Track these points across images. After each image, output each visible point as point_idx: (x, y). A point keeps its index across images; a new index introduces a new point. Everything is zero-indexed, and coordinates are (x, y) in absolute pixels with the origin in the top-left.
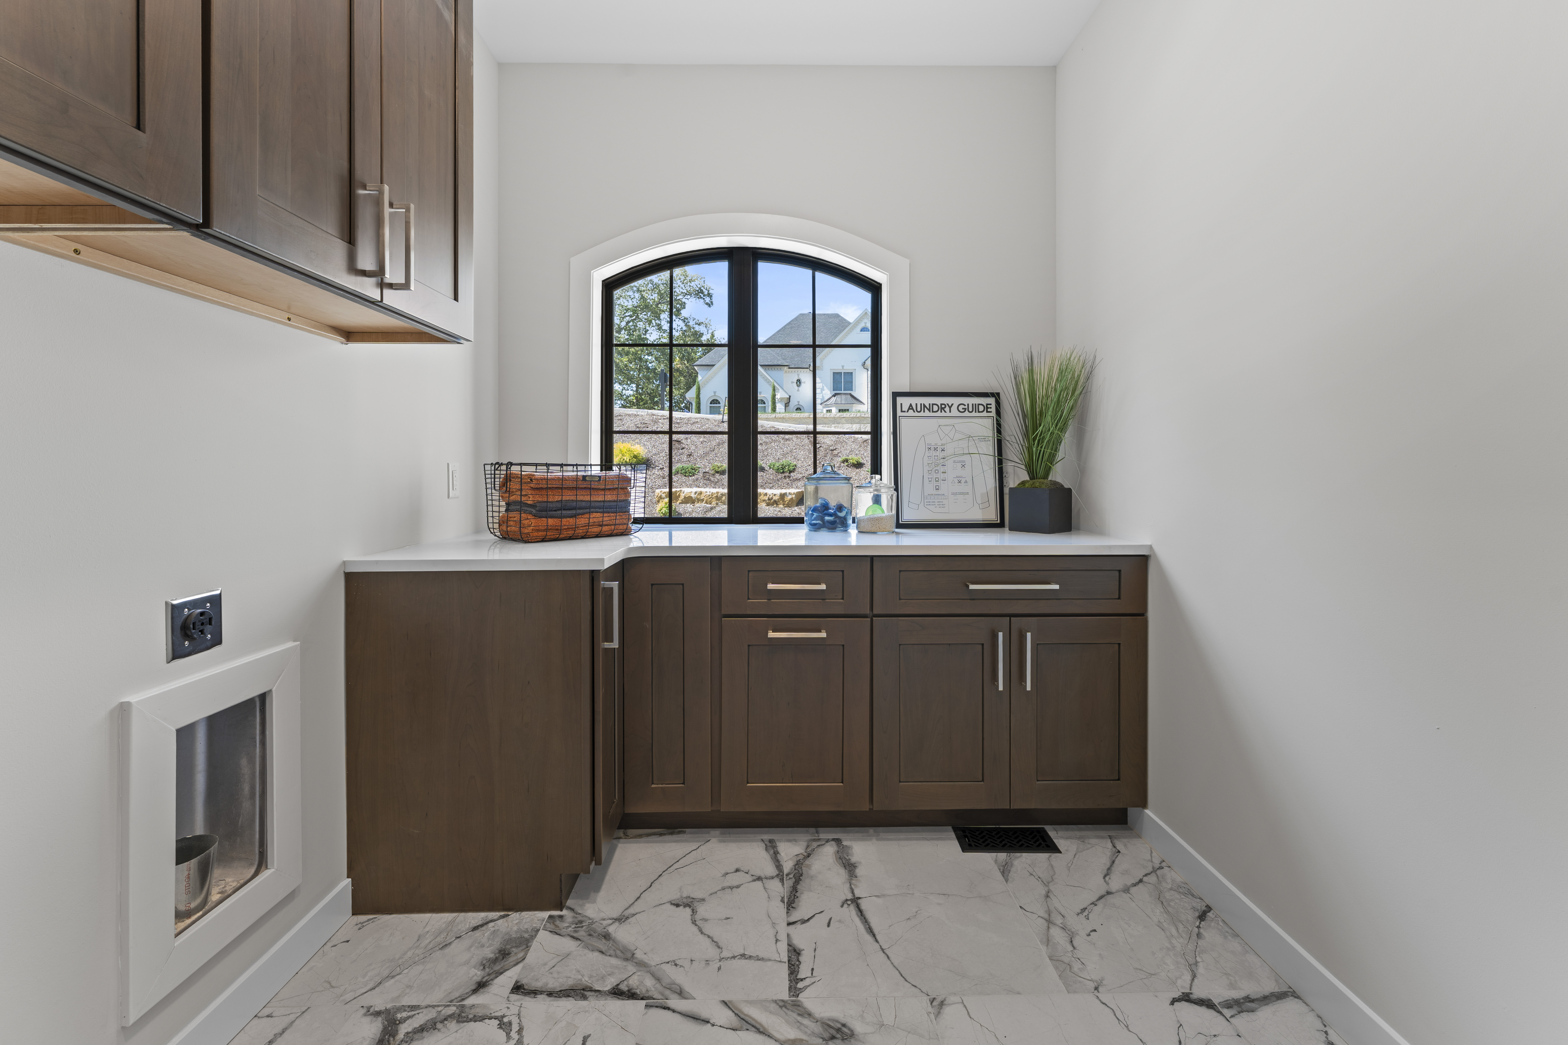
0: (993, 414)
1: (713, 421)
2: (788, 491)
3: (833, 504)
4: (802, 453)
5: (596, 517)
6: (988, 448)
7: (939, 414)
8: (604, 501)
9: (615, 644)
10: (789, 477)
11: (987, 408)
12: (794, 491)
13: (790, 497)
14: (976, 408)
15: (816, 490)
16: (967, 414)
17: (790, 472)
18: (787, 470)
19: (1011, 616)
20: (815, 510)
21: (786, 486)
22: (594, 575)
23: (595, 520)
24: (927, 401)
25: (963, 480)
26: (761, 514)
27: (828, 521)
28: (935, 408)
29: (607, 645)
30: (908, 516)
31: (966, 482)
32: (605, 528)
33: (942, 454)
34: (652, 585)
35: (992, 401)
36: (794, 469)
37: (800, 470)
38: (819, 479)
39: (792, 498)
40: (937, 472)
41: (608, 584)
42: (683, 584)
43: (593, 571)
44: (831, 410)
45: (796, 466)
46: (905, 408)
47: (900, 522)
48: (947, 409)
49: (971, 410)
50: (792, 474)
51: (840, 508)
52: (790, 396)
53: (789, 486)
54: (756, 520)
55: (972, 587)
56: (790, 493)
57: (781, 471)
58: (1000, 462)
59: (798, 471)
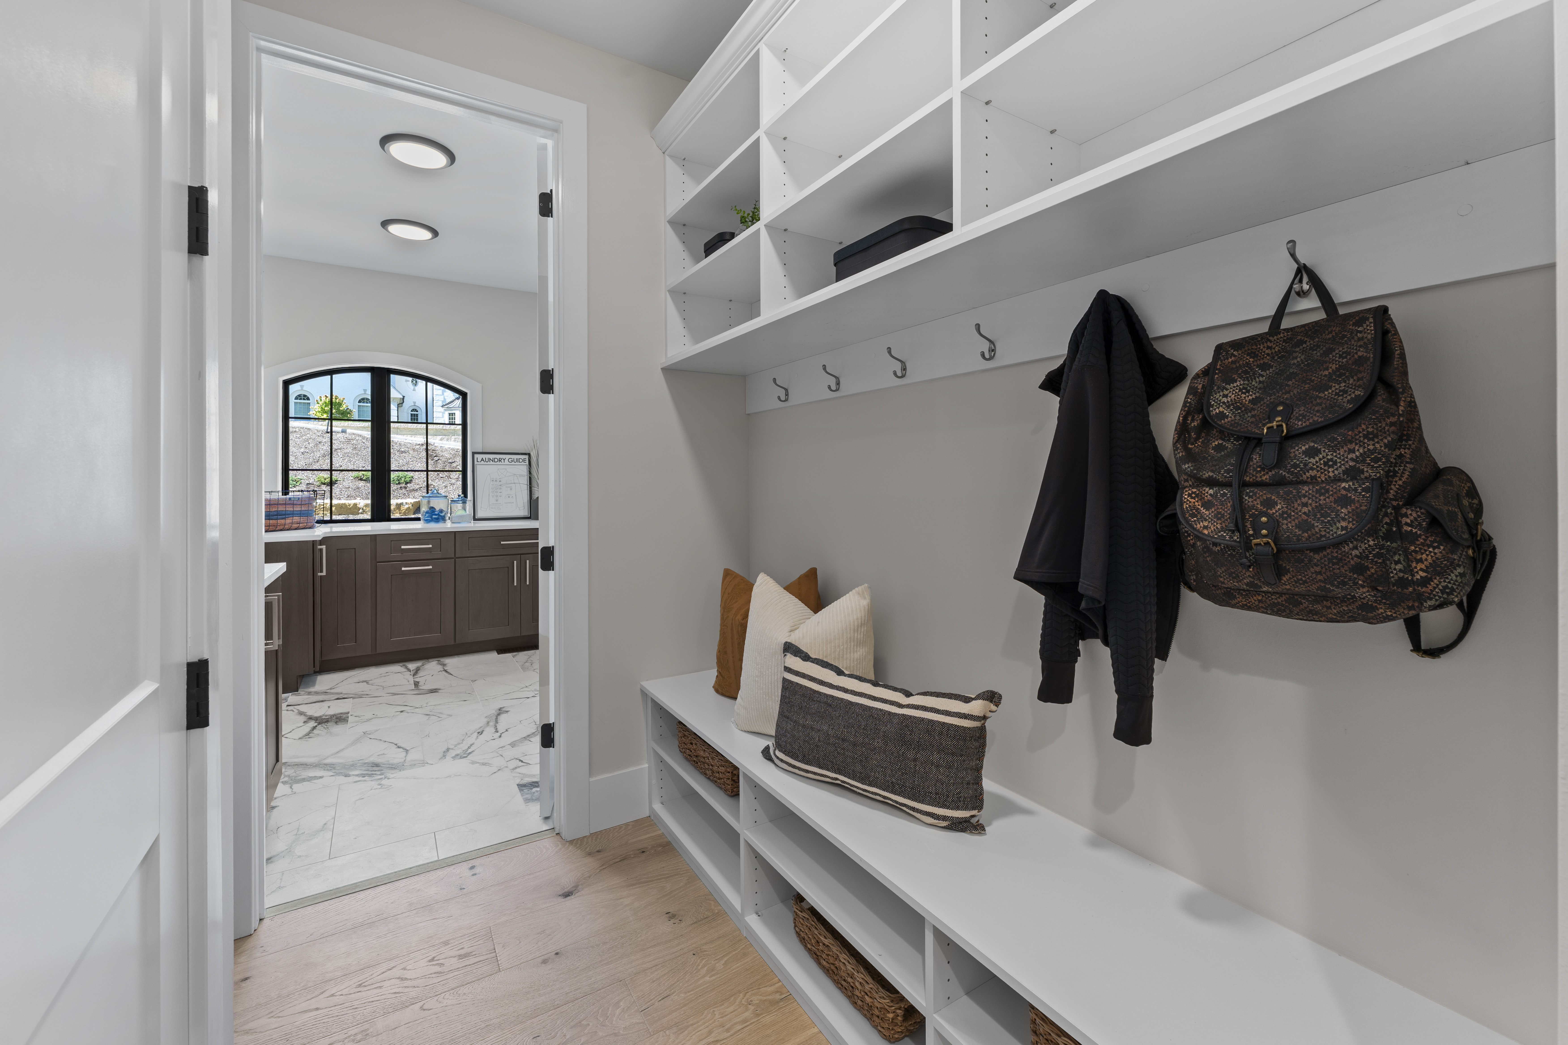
0: (527, 463)
1: (316, 431)
2: (404, 501)
3: (437, 509)
4: (419, 465)
5: (296, 519)
6: (525, 480)
7: (498, 463)
8: (301, 511)
9: (324, 573)
10: (406, 488)
11: (524, 460)
12: (411, 500)
13: (407, 506)
14: (518, 460)
15: (429, 502)
16: (513, 463)
17: (407, 483)
18: (403, 481)
19: (521, 554)
20: (427, 512)
21: (403, 496)
22: (314, 543)
23: (295, 520)
24: (492, 456)
25: (511, 496)
26: (392, 517)
27: (434, 518)
28: (496, 460)
29: (319, 574)
30: (480, 515)
31: (512, 497)
32: (301, 525)
33: (500, 483)
34: (337, 550)
35: (527, 457)
36: (411, 480)
37: (417, 481)
38: (430, 497)
39: (409, 507)
40: (496, 492)
41: (319, 547)
42: (355, 549)
43: (313, 541)
44: (454, 414)
45: (412, 477)
46: (479, 460)
47: (476, 518)
48: (502, 461)
49: (515, 461)
50: (408, 485)
51: (441, 511)
52: (404, 397)
53: (405, 496)
54: (390, 520)
55: (502, 543)
56: (406, 503)
57: (397, 482)
58: (530, 488)
59: (415, 482)
